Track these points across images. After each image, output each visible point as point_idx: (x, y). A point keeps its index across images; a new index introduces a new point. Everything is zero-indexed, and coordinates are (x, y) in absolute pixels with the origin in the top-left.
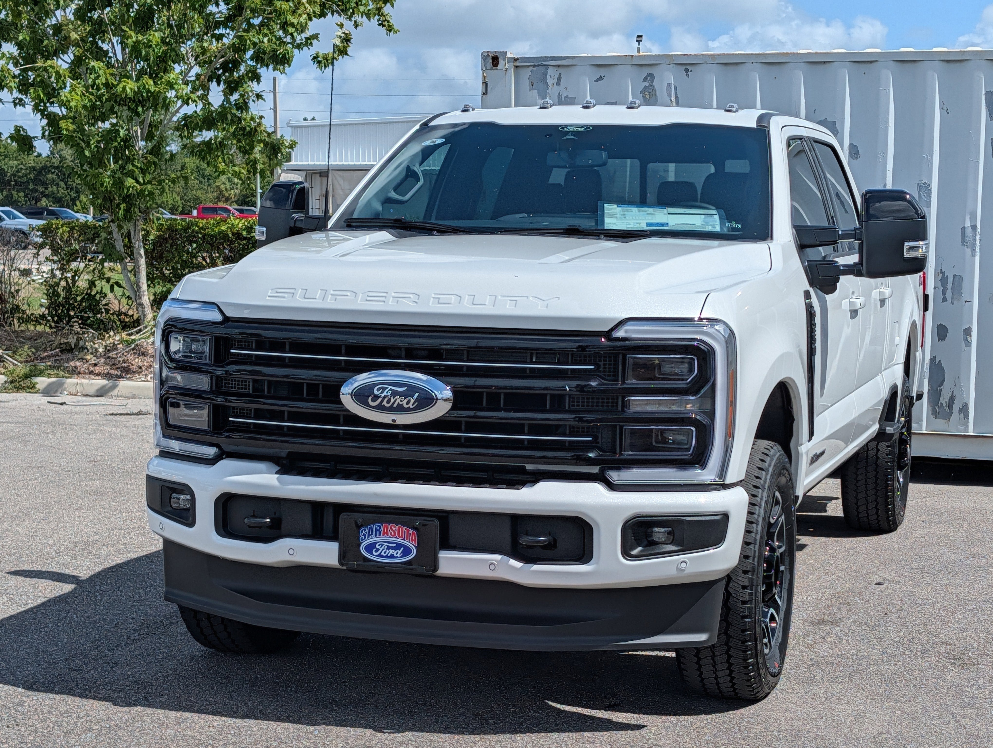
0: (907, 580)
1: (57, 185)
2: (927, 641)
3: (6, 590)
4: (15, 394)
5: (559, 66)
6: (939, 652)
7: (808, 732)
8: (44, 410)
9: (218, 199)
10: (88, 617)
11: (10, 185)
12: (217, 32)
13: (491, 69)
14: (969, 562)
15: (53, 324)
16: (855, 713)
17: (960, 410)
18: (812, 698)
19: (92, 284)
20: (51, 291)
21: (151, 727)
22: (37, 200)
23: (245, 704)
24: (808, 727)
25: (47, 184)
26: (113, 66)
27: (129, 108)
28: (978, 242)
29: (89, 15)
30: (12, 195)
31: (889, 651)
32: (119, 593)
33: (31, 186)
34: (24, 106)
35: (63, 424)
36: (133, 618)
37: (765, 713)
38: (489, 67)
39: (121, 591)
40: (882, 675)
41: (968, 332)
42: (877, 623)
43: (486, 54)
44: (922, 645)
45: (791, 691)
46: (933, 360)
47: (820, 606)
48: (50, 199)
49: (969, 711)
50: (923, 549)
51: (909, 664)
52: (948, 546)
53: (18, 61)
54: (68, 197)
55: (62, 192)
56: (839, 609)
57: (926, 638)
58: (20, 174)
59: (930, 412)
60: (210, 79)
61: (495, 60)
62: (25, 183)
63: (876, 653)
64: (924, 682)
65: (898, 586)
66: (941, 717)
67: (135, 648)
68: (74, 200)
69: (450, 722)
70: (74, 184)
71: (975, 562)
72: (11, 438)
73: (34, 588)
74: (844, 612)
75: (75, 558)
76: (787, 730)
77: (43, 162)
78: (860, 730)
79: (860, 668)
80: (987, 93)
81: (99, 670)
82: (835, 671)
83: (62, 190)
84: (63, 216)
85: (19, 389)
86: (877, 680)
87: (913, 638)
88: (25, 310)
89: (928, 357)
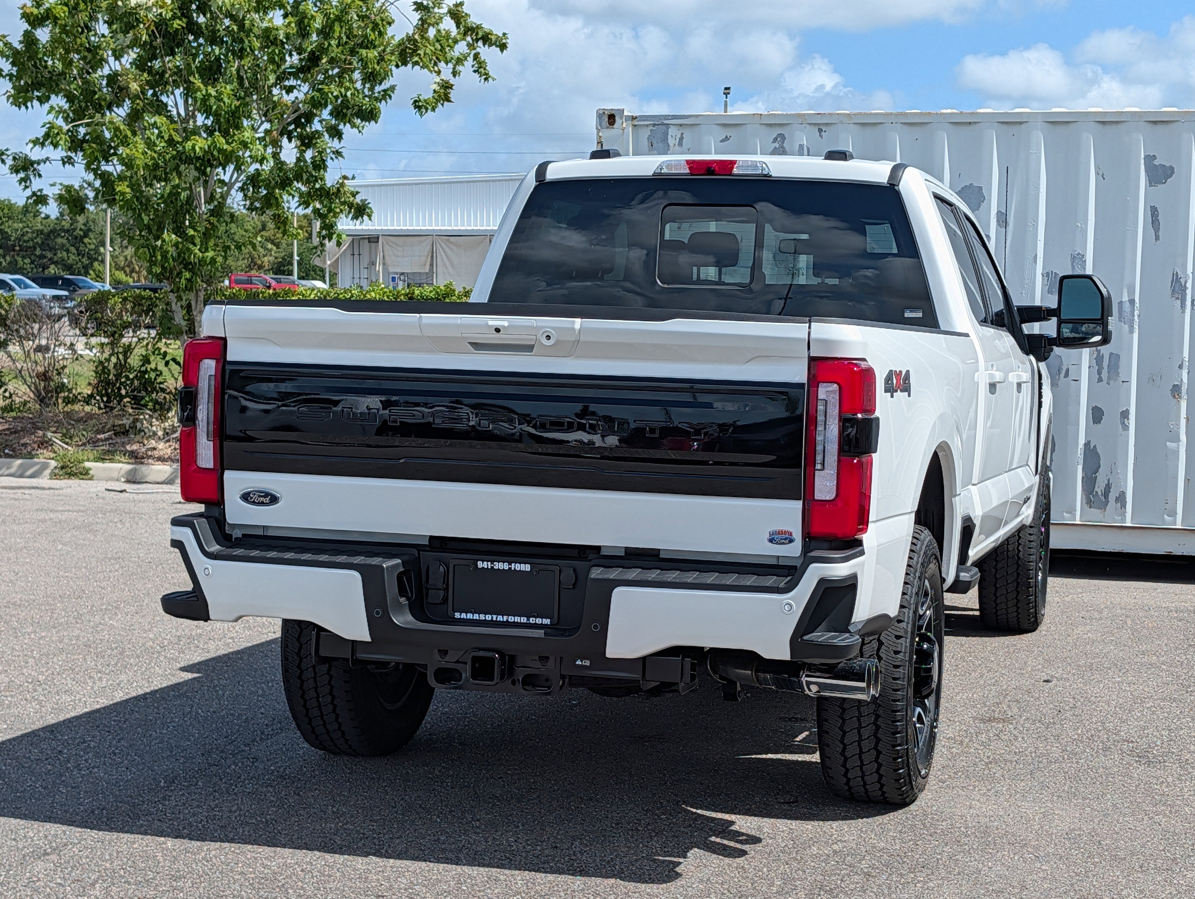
0: (1076, 677)
1: (68, 251)
2: (1107, 738)
3: (119, 685)
4: (66, 481)
5: (681, 125)
6: (1121, 750)
7: (997, 829)
8: (103, 498)
9: (250, 267)
10: (214, 712)
11: (14, 250)
12: (287, 83)
13: (608, 128)
14: (1139, 660)
15: (102, 405)
16: (1043, 810)
17: (1117, 500)
18: (996, 796)
19: (146, 360)
20: (101, 368)
21: (309, 821)
22: (45, 267)
23: (402, 799)
24: (996, 824)
25: (55, 250)
26: (176, 122)
27: (196, 169)
28: (1136, 318)
29: (149, 64)
30: (16, 261)
31: (1068, 748)
32: (241, 688)
33: (38, 252)
34: (73, 165)
35: (129, 513)
36: (262, 713)
37: (949, 810)
38: (604, 126)
39: (242, 686)
40: (1065, 772)
41: (1125, 414)
42: (1052, 721)
43: (601, 112)
44: (1102, 742)
45: (971, 788)
46: (1087, 445)
47: (988, 704)
48: (59, 266)
49: (1162, 808)
50: (1088, 646)
51: (1091, 761)
52: (1114, 643)
53: (68, 115)
54: (79, 265)
55: (73, 258)
56: (1009, 706)
57: (1106, 736)
58: (26, 238)
59: (1085, 501)
60: (282, 134)
61: (612, 118)
62: (30, 247)
63: (1056, 751)
64: (1110, 779)
65: (1068, 684)
66: (1133, 814)
67: (272, 743)
68: (86, 267)
69: (620, 817)
70: (87, 250)
72: (77, 528)
73: (149, 682)
74: (1015, 710)
75: (183, 653)
77: (52, 225)
78: (1050, 827)
79: (1041, 765)
80: (1147, 157)
81: (240, 764)
82: (1015, 768)
83: (73, 257)
84: (81, 285)
85: (71, 475)
86: (1061, 777)
87: (1092, 736)
88: (71, 389)
89: (1082, 441)
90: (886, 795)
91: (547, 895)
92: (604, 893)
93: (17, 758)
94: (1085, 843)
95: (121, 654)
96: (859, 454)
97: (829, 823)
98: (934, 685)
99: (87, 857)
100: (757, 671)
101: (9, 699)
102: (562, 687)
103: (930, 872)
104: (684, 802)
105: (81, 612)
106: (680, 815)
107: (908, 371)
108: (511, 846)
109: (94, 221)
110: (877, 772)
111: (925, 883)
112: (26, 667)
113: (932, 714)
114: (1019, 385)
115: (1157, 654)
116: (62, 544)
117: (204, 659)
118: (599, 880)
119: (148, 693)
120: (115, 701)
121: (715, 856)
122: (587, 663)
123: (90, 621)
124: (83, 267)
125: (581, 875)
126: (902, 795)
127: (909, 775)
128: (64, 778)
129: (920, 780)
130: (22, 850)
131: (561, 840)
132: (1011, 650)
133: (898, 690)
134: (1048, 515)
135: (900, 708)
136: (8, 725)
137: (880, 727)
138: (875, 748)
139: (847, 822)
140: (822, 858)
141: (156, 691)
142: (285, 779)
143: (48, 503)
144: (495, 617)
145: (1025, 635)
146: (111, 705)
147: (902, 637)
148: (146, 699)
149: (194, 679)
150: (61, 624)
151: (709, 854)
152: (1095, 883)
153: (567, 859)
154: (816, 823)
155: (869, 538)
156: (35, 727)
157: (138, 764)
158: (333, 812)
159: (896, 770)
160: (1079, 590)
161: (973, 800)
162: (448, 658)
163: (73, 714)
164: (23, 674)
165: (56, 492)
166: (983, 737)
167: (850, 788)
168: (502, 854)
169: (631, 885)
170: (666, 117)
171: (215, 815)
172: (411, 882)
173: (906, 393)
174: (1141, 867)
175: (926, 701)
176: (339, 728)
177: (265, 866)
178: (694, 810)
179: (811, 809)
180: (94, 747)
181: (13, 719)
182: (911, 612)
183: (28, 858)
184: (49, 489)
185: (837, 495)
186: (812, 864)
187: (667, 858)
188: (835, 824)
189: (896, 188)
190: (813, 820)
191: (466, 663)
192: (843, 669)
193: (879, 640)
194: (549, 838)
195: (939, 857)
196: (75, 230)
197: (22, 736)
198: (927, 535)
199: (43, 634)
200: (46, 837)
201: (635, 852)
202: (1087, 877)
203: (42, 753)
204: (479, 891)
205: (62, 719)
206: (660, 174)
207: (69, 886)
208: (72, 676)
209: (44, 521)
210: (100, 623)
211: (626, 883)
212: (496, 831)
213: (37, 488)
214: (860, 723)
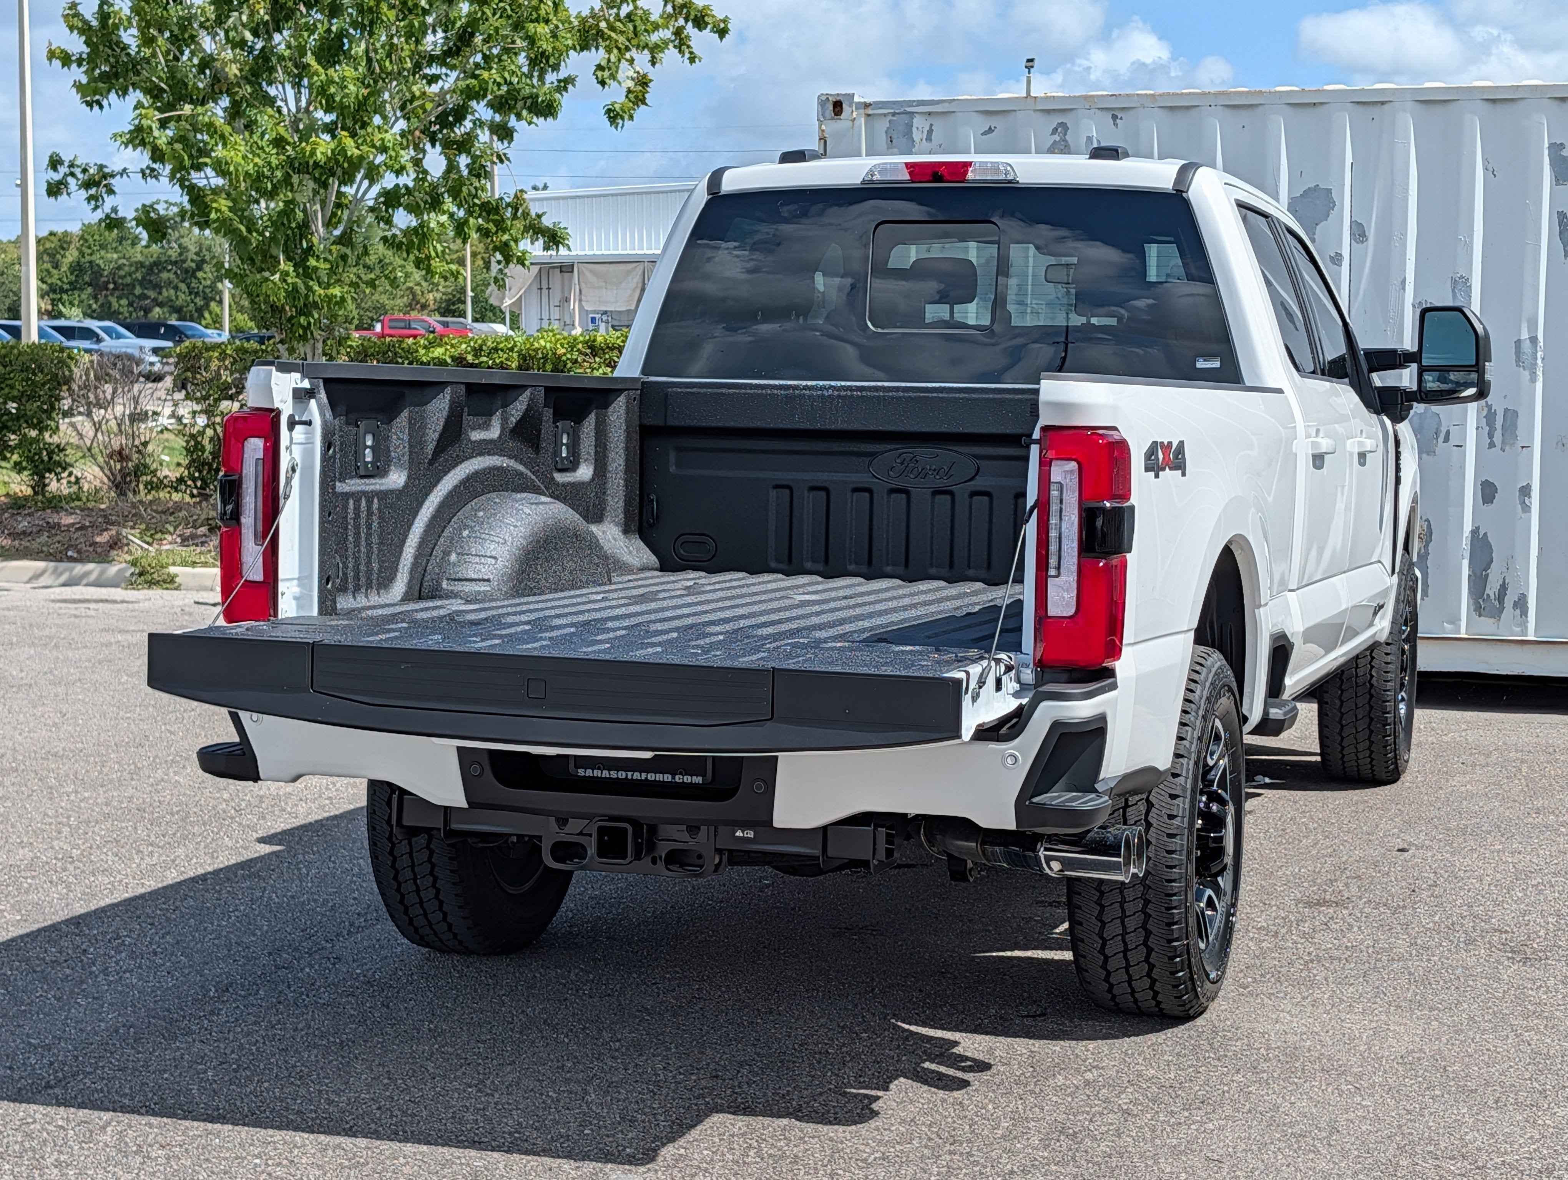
0: (1442, 844)
1: (176, 288)
2: (1473, 927)
3: (173, 861)
4: (146, 591)
5: (930, 114)
6: (1490, 943)
7: (1309, 1050)
8: (190, 614)
9: (410, 307)
10: (292, 897)
11: (107, 289)
12: (428, 71)
13: (832, 119)
14: (1530, 820)
15: (195, 491)
16: (1374, 1024)
17: (1516, 605)
18: (1313, 1006)
20: (193, 443)
21: (397, 1042)
22: (147, 311)
23: (523, 1012)
24: (1309, 1043)
25: (161, 288)
28: (1539, 361)
30: (110, 304)
31: (1419, 941)
32: (331, 865)
33: (138, 291)
34: (156, 178)
36: (355, 899)
37: (1247, 1025)
38: (828, 117)
39: (334, 862)
40: (1410, 974)
41: (1526, 491)
42: (1401, 904)
43: (824, 98)
44: (1466, 932)
45: (1282, 995)
46: (1475, 532)
47: (1319, 881)
48: (166, 309)
49: (1535, 1022)
50: (1465, 803)
51: (1448, 959)
52: (1500, 798)
54: (192, 307)
55: (183, 298)
56: (1346, 885)
57: (1471, 924)
58: (122, 273)
59: (1472, 608)
60: (423, 136)
61: (838, 107)
62: (128, 285)
63: (1401, 945)
64: (1471, 983)
65: (1430, 854)
66: (1495, 1030)
67: (363, 939)
68: (200, 311)
69: (807, 1036)
70: (201, 287)
71: (1540, 820)
73: (213, 857)
74: (1354, 890)
75: (264, 818)
76: (1278, 1047)
77: (155, 256)
78: (1381, 1048)
79: (1379, 964)
80: (1552, 146)
81: (316, 967)
82: (1343, 968)
83: (183, 296)
84: (189, 333)
85: (152, 584)
86: (1404, 980)
87: (1453, 924)
88: (156, 470)
89: (1468, 528)
90: (1162, 1006)
91: (696, 1140)
92: (772, 1138)
93: (28, 959)
94: (1425, 1070)
95: (183, 820)
96: (1106, 554)
97: (1085, 1043)
98: (1228, 859)
99: (102, 1091)
100: (983, 843)
101: (29, 881)
102: (717, 867)
103: (1209, 1109)
104: (894, 1016)
105: (139, 765)
106: (886, 1033)
107: (1181, 443)
108: (658, 1075)
109: (209, 249)
110: (1149, 975)
111: (1202, 1123)
112: (58, 839)
113: (1228, 896)
114: (1362, 456)
115: (1557, 812)
116: (127, 675)
117: (289, 827)
118: (767, 1121)
119: (209, 873)
120: (165, 884)
121: (926, 1088)
122: (750, 834)
123: (149, 777)
124: (196, 310)
125: (744, 1114)
126: (1183, 1005)
127: (1192, 979)
128: (84, 986)
129: (1208, 985)
130: (18, 1081)
131: (725, 1067)
132: (1361, 807)
133: (1174, 867)
134: (1415, 629)
135: (1176, 890)
136: (22, 915)
137: (1150, 916)
138: (1145, 944)
139: (1109, 1041)
140: (1069, 1091)
141: (221, 870)
142: (372, 986)
143: (118, 621)
144: (630, 774)
145: (1382, 788)
146: (159, 889)
147: (1178, 796)
148: (206, 880)
149: (273, 853)
150: (111, 781)
151: (919, 1085)
152: (1431, 1124)
153: (729, 1092)
154: (1066, 1043)
155: (1124, 667)
156: (57, 919)
157: (185, 967)
158: (430, 1030)
159: (1173, 973)
160: (1464, 726)
161: (1282, 1011)
162: (567, 829)
163: (108, 901)
164: (52, 848)
165: (130, 606)
166: (1306, 927)
167: (1114, 997)
168: (645, 1086)
169: (809, 1127)
170: (910, 103)
171: (275, 1035)
172: (520, 1124)
173: (1180, 472)
174: (1496, 1102)
175: (1219, 879)
176: (445, 919)
177: (330, 1102)
178: (906, 1026)
179: (1063, 1024)
180: (130, 944)
181: (30, 907)
182: (1192, 763)
183: (24, 1092)
184: (123, 602)
185: (1077, 610)
186: (1054, 1099)
187: (862, 1091)
188: (1092, 1045)
189: (1184, 195)
190: (1063, 1039)
191: (590, 835)
192: (1093, 841)
193: (1148, 800)
194: (708, 1064)
195: (1226, 1088)
196: (184, 261)
197: (39, 930)
198: (1216, 660)
199: (86, 795)
200: (51, 1064)
201: (821, 1082)
202: (1422, 1116)
203: (60, 953)
204: (608, 1136)
205: (93, 908)
206: (872, 182)
207: (73, 1129)
208: (115, 850)
209: (108, 645)
210: (163, 780)
211: (804, 1125)
212: (641, 1055)
213: (107, 601)
214: (1123, 911)
